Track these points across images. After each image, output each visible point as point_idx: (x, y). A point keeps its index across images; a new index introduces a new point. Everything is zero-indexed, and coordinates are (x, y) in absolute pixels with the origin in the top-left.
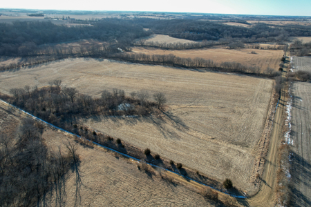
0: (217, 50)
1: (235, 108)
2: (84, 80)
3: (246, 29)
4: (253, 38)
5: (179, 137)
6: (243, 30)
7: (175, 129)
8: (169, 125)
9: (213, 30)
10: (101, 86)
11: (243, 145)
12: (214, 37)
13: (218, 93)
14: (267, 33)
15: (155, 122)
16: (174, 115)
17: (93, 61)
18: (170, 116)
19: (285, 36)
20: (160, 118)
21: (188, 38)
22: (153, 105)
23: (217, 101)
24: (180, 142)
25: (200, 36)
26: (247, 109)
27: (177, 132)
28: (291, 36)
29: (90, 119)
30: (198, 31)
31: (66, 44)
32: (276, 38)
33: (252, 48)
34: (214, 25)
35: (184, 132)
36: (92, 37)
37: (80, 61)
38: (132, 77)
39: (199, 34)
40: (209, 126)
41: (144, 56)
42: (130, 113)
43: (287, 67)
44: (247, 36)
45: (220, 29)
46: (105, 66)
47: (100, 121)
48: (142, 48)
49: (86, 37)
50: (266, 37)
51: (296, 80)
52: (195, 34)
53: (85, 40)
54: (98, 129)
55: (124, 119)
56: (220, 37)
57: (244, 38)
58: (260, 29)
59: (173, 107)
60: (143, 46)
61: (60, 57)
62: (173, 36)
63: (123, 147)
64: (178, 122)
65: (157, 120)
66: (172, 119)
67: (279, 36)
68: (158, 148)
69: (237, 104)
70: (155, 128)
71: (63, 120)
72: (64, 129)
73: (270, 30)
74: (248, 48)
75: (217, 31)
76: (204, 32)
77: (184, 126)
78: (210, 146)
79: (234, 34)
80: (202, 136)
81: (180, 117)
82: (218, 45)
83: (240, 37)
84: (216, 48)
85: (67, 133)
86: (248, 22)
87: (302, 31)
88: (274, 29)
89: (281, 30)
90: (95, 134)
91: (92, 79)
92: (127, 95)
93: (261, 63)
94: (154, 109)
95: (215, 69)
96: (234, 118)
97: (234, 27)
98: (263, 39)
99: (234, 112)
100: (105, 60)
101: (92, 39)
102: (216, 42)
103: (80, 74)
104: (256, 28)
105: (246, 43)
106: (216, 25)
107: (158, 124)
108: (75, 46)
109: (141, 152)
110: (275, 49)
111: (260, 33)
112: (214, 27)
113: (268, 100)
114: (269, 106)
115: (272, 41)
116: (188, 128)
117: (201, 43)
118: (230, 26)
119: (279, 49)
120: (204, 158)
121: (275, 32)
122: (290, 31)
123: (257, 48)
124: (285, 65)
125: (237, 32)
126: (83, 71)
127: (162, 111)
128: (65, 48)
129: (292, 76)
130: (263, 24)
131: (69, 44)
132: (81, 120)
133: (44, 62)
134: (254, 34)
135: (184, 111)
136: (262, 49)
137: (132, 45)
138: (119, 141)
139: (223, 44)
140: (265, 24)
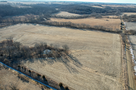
0: (90, 19)
1: (105, 52)
2: (26, 36)
3: (102, 9)
4: (106, 13)
5: (77, 72)
6: (101, 9)
7: (75, 66)
8: (71, 63)
9: (87, 9)
10: (35, 39)
11: (113, 75)
12: (88, 13)
14: (111, 11)
15: (64, 62)
16: (74, 56)
17: (31, 25)
18: (71, 57)
19: (119, 12)
20: (66, 59)
21: (76, 13)
22: (62, 50)
23: (95, 47)
24: (79, 75)
25: (82, 12)
26: (110, 52)
27: (76, 68)
28: (121, 12)
29: (28, 61)
30: (81, 10)
31: (18, 16)
32: (115, 13)
33: (106, 18)
34: (88, 7)
35: (80, 67)
36: (31, 13)
37: (24, 25)
38: (51, 34)
39: (81, 11)
40: (93, 63)
41: (56, 22)
42: (50, 56)
43: (124, 28)
44: (103, 12)
45: (91, 9)
46: (37, 28)
47: (33, 62)
48: (55, 18)
49: (28, 13)
50: (111, 12)
51: (130, 34)
52: (80, 11)
53: (27, 14)
54: (32, 68)
55: (46, 60)
56: (91, 13)
57: (102, 13)
58: (108, 9)
59: (73, 52)
60: (56, 17)
61: (14, 23)
62: (69, 12)
63: (46, 81)
64: (76, 61)
65: (65, 60)
66: (73, 59)
67: (116, 12)
68: (67, 81)
69: (105, 49)
70: (64, 66)
71: (12, 62)
72: (12, 68)
73: (112, 9)
74: (104, 18)
75: (89, 10)
76: (84, 10)
77: (80, 63)
78: (96, 77)
79: (97, 11)
80: (90, 70)
81: (77, 58)
82: (90, 16)
83: (100, 12)
84: (89, 18)
85: (14, 71)
86: (102, 6)
87: (125, 10)
88: (114, 9)
89: (116, 9)
90: (30, 71)
91: (30, 35)
92: (48, 45)
93: (112, 25)
94: (63, 53)
95: (91, 29)
96: (105, 58)
97: (96, 8)
98: (110, 13)
99: (105, 54)
100: (37, 25)
101: (31, 14)
102: (89, 15)
103: (24, 32)
104: (106, 8)
105: (103, 15)
106: (89, 7)
107: (65, 63)
108: (22, 18)
109: (57, 84)
110: (116, 18)
111: (108, 11)
112: (88, 8)
113: (120, 46)
114: (121, 50)
115: (114, 14)
116: (82, 65)
117: (83, 15)
118: (95, 8)
119: (118, 18)
120: (93, 86)
121: (114, 10)
122: (120, 10)
123: (108, 18)
124: (123, 26)
125: (98, 10)
126: (26, 31)
127: (67, 54)
128: (17, 19)
129: (127, 32)
130: (109, 6)
131: (19, 16)
132: (23, 62)
133: (5, 26)
134: (106, 11)
135: (78, 54)
136: (110, 18)
137: (51, 17)
138: (44, 77)
139: (93, 16)
140: (110, 7)
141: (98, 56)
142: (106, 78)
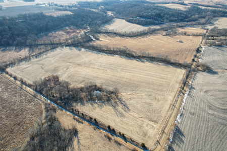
1: (157, 96)
2: (72, 70)
7: (123, 111)
8: (120, 108)
9: (157, 15)
11: (156, 122)
13: (149, 84)
15: (113, 106)
16: (124, 100)
17: (75, 51)
18: (121, 101)
20: (116, 102)
22: (112, 93)
25: (147, 22)
27: (124, 113)
29: (79, 104)
30: (146, 17)
31: (55, 32)
33: (182, 34)
35: (127, 112)
36: (72, 25)
40: (141, 109)
42: (100, 99)
45: (162, 15)
46: (83, 56)
48: (106, 36)
49: (68, 25)
53: (67, 28)
55: (97, 103)
56: (162, 22)
59: (124, 95)
60: (107, 33)
62: (128, 21)
63: (98, 123)
64: (125, 105)
65: (114, 104)
66: (122, 103)
68: (114, 124)
76: (150, 17)
77: (128, 108)
80: (136, 115)
81: (127, 102)
85: (68, 113)
90: (83, 114)
91: (76, 69)
92: (98, 85)
93: (182, 53)
94: (113, 95)
96: (154, 103)
99: (156, 99)
100: (82, 49)
101: (72, 27)
103: (68, 64)
107: (114, 107)
109: (106, 127)
111: (191, 17)
114: (175, 95)
116: (129, 110)
124: (198, 55)
125: (174, 16)
126: (70, 60)
127: (117, 97)
131: (57, 32)
132: (74, 104)
133: (44, 52)
134: (187, 17)
135: (129, 97)
136: (188, 35)
137: (100, 33)
141: (148, 101)
142: (148, 124)
